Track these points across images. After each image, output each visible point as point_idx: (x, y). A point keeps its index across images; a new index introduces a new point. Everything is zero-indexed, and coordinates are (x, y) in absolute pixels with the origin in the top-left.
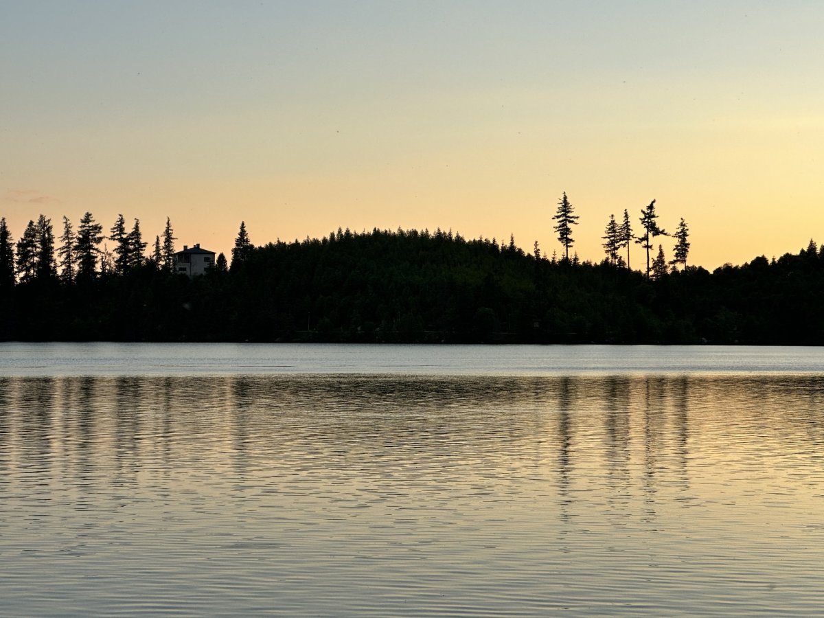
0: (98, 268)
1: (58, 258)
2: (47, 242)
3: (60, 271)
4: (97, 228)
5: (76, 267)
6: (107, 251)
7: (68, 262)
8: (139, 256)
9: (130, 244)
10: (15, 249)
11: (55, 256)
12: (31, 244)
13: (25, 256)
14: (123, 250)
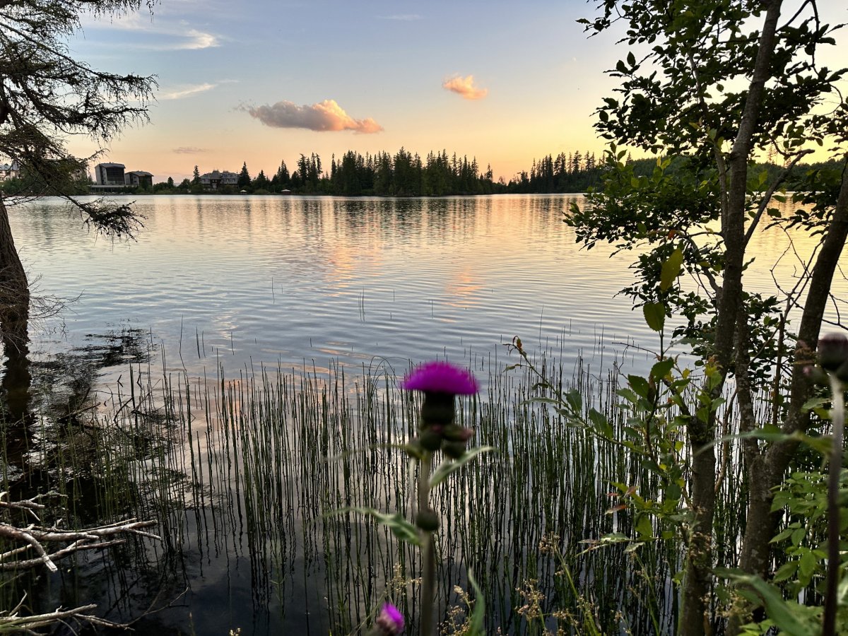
0: (580, 169)
1: (567, 166)
2: (563, 161)
3: (567, 171)
4: (580, 156)
5: (573, 169)
6: (583, 164)
7: (570, 167)
8: (593, 164)
9: (590, 161)
10: (554, 164)
11: (566, 166)
12: (559, 162)
13: (557, 166)
14: (589, 163)
